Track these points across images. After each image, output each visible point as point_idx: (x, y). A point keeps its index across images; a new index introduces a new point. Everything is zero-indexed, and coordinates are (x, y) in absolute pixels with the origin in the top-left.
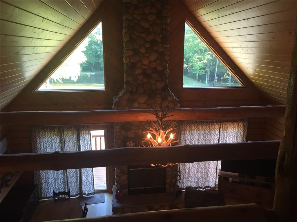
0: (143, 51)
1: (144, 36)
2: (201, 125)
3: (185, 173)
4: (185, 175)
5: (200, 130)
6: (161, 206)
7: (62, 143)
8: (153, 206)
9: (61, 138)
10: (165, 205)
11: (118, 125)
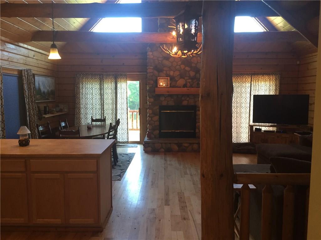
6: (190, 143)
7: (101, 89)
8: (182, 143)
9: (100, 85)
10: (194, 143)
11: (151, 66)
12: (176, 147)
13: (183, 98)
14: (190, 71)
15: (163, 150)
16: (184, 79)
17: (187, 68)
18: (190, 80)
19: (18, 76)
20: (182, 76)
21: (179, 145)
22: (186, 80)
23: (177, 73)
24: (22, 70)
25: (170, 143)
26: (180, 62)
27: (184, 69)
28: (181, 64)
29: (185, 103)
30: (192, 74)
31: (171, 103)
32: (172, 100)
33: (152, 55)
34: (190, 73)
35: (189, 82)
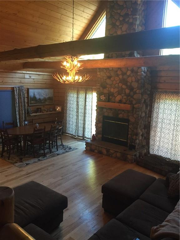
0: (118, 24)
1: (119, 11)
2: (174, 95)
3: (156, 141)
4: (155, 143)
5: (174, 100)
6: (116, 151)
7: (77, 98)
8: (110, 149)
9: (77, 94)
10: (118, 152)
11: (98, 84)
12: (105, 152)
13: (119, 112)
14: (126, 89)
15: (96, 151)
16: (121, 95)
17: (124, 87)
18: (125, 97)
19: (11, 90)
20: (119, 93)
21: (108, 151)
22: (122, 97)
23: (116, 90)
24: (14, 87)
25: (101, 147)
26: (118, 81)
27: (122, 87)
28: (119, 83)
29: (121, 116)
30: (127, 91)
31: (111, 115)
32: (112, 112)
33: (100, 75)
34: (126, 90)
35: (125, 98)
